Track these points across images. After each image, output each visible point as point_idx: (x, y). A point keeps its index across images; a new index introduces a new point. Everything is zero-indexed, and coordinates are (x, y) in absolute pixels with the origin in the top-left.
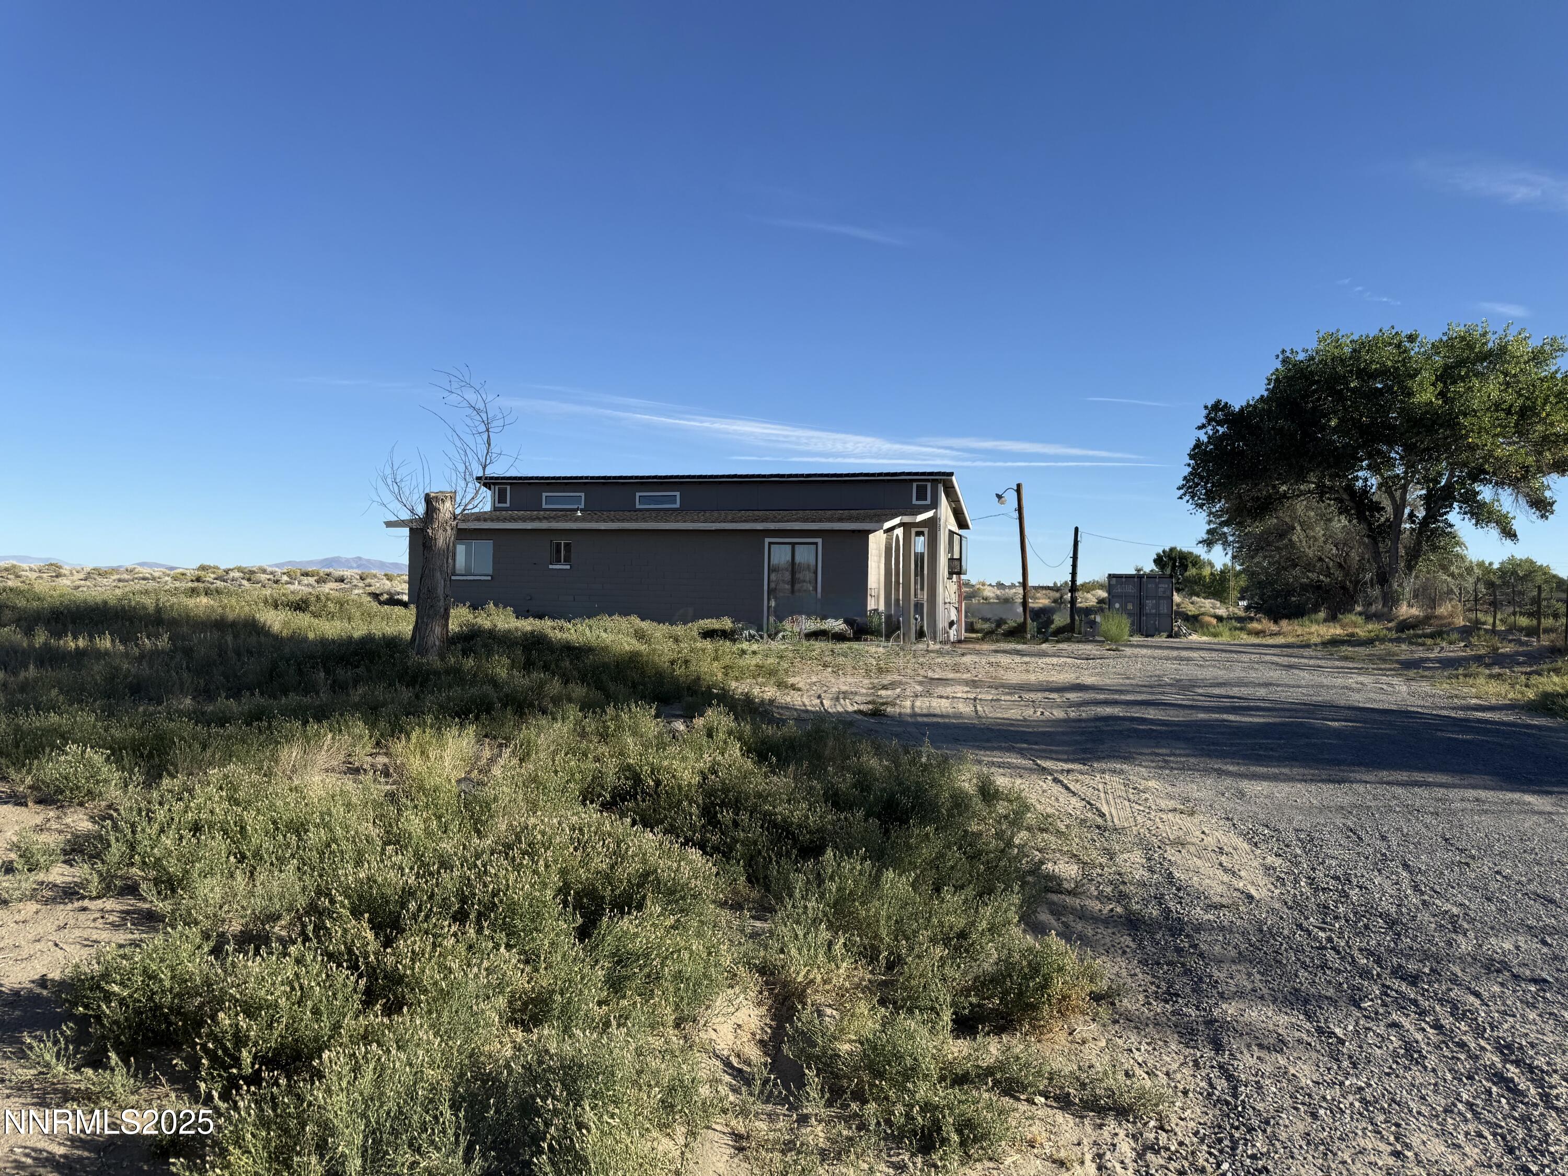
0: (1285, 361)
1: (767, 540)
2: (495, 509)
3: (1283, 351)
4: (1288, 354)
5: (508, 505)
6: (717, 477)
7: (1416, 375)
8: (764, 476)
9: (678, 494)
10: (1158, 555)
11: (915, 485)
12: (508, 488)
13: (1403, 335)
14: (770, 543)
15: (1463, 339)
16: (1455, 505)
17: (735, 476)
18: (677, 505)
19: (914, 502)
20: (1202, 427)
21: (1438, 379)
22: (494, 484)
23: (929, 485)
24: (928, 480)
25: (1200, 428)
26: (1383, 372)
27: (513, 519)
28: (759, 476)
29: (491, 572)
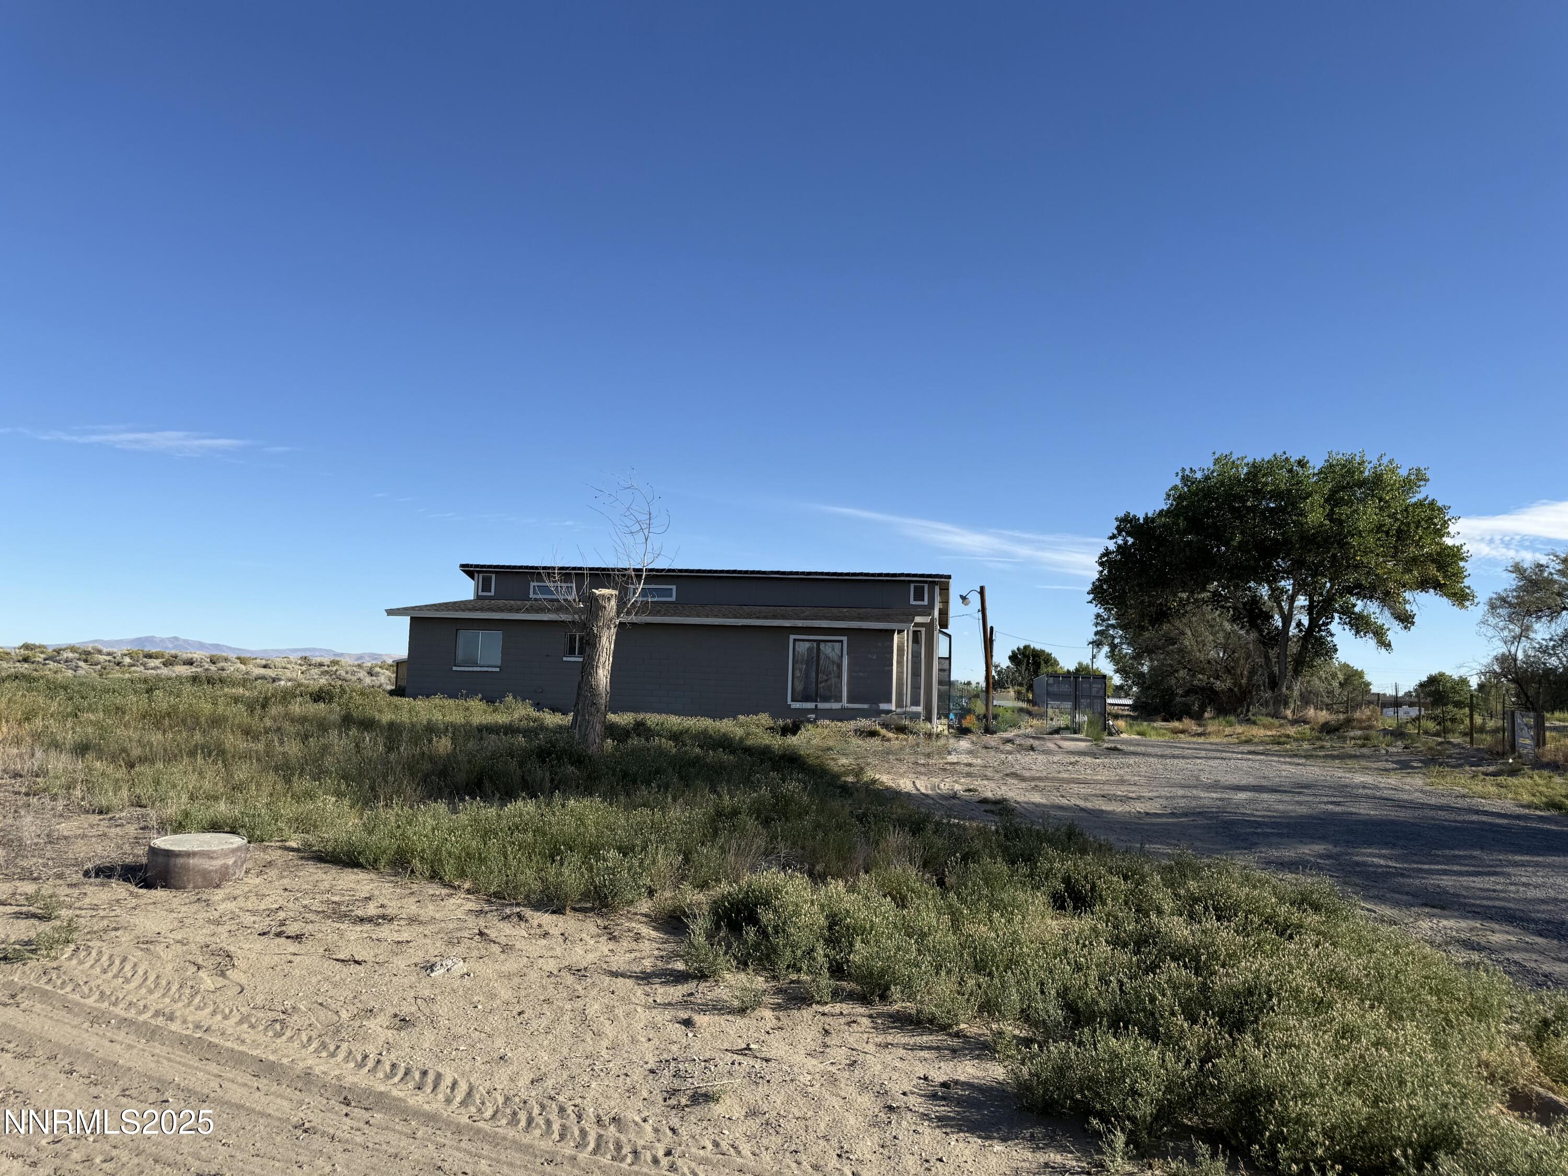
0: (1185, 479)
1: (792, 637)
2: (478, 597)
3: (1183, 470)
4: (1187, 472)
5: (492, 593)
6: (716, 571)
7: (1307, 498)
8: (764, 573)
9: (674, 587)
10: (1013, 652)
11: (912, 586)
12: (494, 576)
13: (1292, 460)
14: (795, 640)
15: (1344, 466)
16: (1336, 615)
17: (734, 572)
18: (673, 599)
19: (912, 602)
20: (1113, 537)
21: (1326, 501)
22: (478, 572)
23: (926, 586)
24: (925, 582)
25: (1111, 538)
26: (1277, 495)
27: (500, 610)
28: (759, 572)
29: (499, 664)
